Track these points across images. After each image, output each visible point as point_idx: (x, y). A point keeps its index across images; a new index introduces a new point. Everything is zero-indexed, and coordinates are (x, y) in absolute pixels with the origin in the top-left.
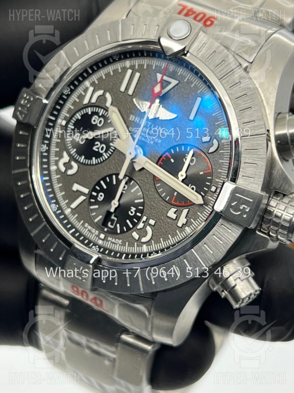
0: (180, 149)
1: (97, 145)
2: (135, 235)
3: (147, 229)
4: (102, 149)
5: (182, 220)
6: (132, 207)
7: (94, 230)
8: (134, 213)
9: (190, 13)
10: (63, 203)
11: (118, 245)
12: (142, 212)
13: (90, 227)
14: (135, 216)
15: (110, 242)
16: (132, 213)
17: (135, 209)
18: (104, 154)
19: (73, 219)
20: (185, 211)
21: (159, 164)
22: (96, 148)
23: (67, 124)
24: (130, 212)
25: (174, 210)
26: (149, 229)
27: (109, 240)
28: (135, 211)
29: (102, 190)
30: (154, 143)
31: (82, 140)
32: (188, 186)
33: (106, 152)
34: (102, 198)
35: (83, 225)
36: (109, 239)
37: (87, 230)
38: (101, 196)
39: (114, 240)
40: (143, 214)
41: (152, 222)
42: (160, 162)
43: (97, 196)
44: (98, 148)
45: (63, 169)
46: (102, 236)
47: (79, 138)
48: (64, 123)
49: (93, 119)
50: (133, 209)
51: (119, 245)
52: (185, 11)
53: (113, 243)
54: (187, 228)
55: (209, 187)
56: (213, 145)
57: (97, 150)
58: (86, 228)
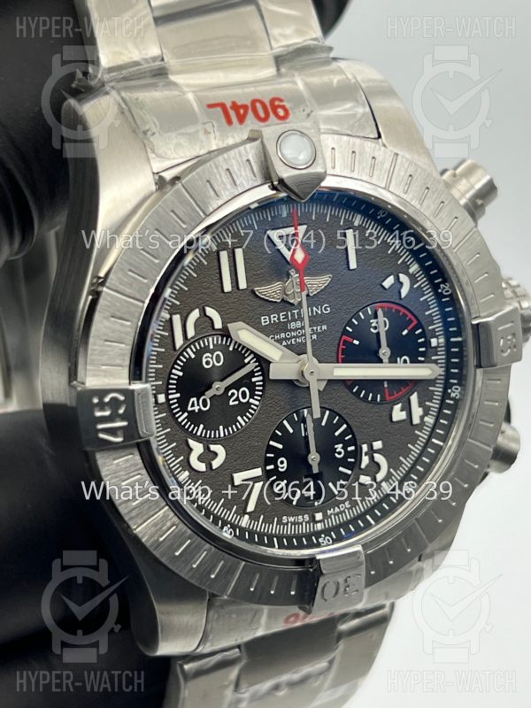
0: (358, 318)
1: (233, 394)
2: (365, 479)
3: (376, 460)
4: (244, 395)
5: (417, 412)
6: (336, 446)
7: (300, 517)
8: (343, 451)
9: (242, 111)
10: (231, 516)
11: (346, 511)
12: (353, 442)
13: (291, 519)
14: (348, 454)
15: (333, 516)
16: (340, 453)
17: (341, 445)
18: (251, 401)
19: (260, 526)
20: (414, 398)
21: (340, 360)
22: (234, 401)
23: (167, 395)
24: (336, 455)
25: (397, 407)
26: (378, 457)
27: (331, 514)
28: (342, 448)
29: (278, 453)
30: (318, 334)
31: (205, 404)
32: (396, 362)
33: (252, 396)
34: (285, 465)
35: (279, 522)
36: (329, 512)
37: (290, 524)
38: (282, 463)
39: (337, 510)
40: (358, 444)
41: (378, 445)
42: (340, 356)
43: (277, 467)
44: (237, 399)
45: (201, 467)
46: (319, 516)
47: (198, 405)
48: (162, 398)
49: (204, 361)
50: (339, 447)
51: (348, 509)
52: (232, 114)
53: (337, 514)
54: (426, 419)
55: (427, 344)
56: (401, 284)
57: (237, 403)
58: (287, 524)
